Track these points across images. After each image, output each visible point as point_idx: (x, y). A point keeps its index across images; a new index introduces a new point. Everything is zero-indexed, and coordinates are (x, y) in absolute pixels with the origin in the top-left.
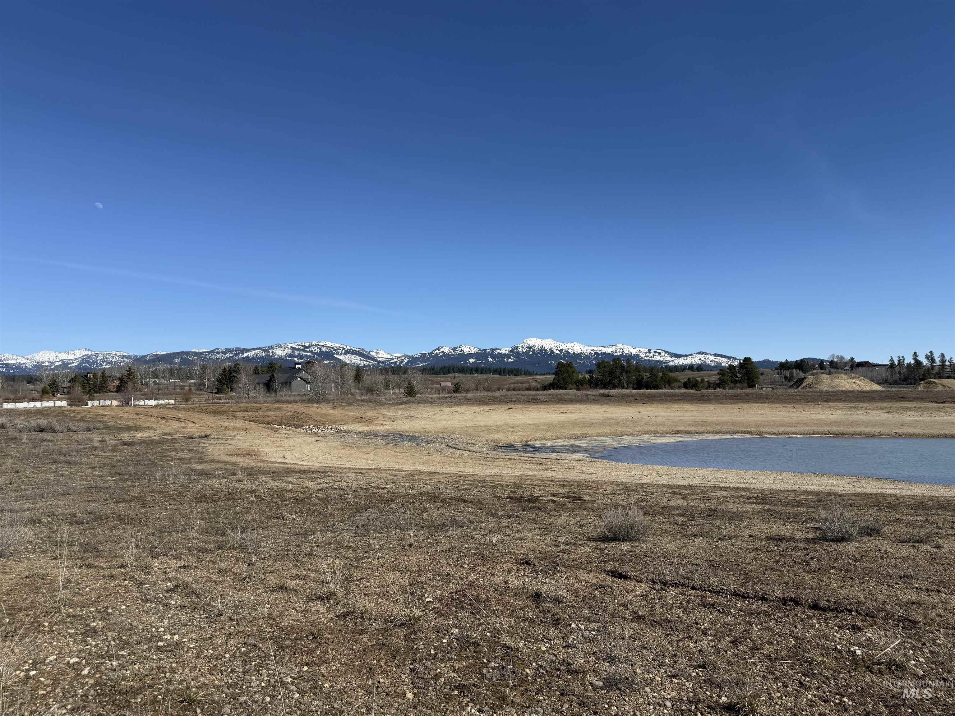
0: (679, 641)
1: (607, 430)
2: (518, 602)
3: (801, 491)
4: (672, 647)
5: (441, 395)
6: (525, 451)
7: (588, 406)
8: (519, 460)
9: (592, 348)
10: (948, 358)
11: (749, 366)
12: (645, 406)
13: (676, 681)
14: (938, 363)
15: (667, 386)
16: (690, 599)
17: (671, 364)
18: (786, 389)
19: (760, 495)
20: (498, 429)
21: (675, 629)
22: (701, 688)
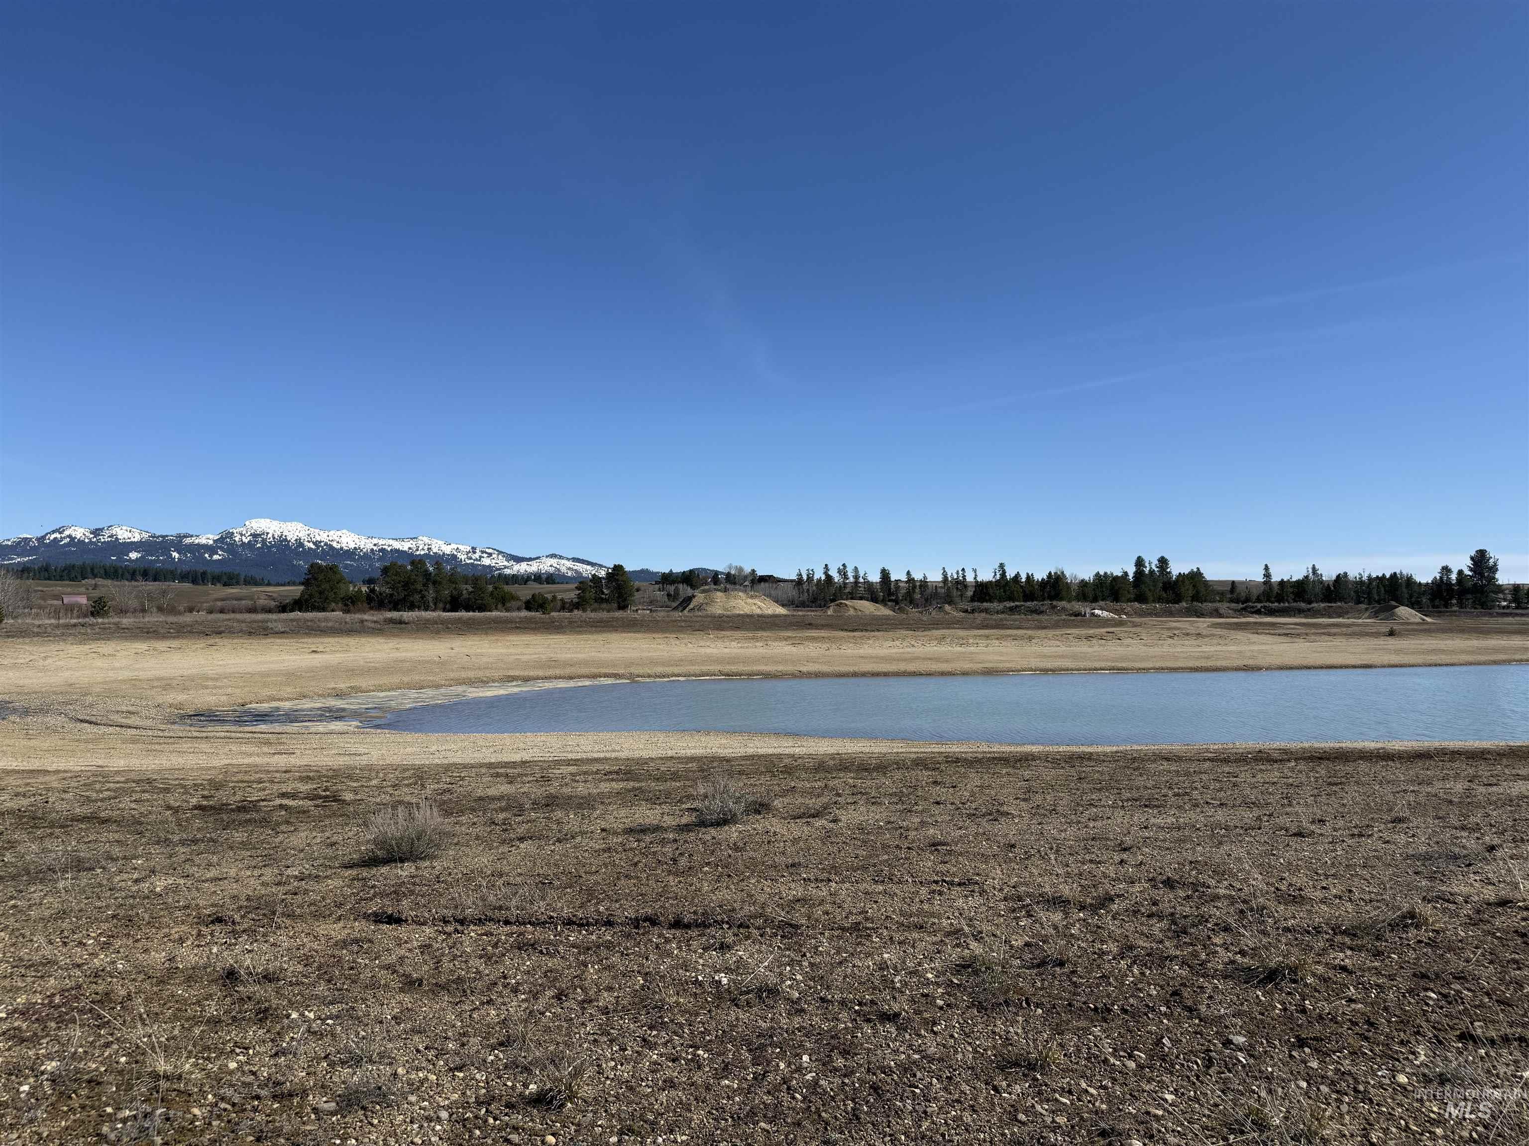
0: (474, 1009)
1: (395, 679)
2: (194, 992)
3: (679, 758)
4: (462, 1021)
5: (61, 621)
6: (239, 722)
7: (363, 640)
8: (225, 738)
9: (375, 541)
10: (861, 574)
11: (620, 578)
12: (462, 638)
13: (461, 1075)
14: (852, 580)
15: (500, 606)
16: (499, 941)
17: (507, 572)
18: (668, 611)
19: (622, 767)
20: (186, 683)
21: (469, 992)
22: (499, 1077)
